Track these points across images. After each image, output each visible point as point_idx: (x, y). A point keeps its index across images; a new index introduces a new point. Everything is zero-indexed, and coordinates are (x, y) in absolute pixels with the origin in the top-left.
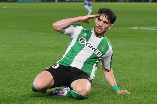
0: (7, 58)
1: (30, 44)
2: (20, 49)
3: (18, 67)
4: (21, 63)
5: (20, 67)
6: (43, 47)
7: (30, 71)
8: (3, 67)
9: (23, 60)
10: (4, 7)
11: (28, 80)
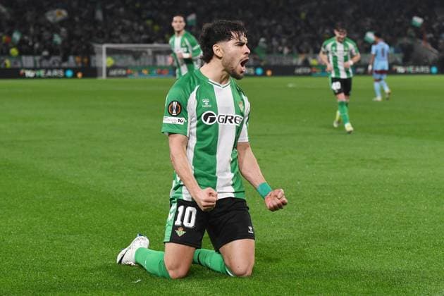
0: (299, 181)
1: (338, 154)
2: (321, 164)
3: (319, 196)
4: (323, 189)
5: (323, 196)
6: (363, 160)
7: (340, 204)
8: (294, 196)
9: (328, 184)
10: (290, 85)
11: (338, 220)
